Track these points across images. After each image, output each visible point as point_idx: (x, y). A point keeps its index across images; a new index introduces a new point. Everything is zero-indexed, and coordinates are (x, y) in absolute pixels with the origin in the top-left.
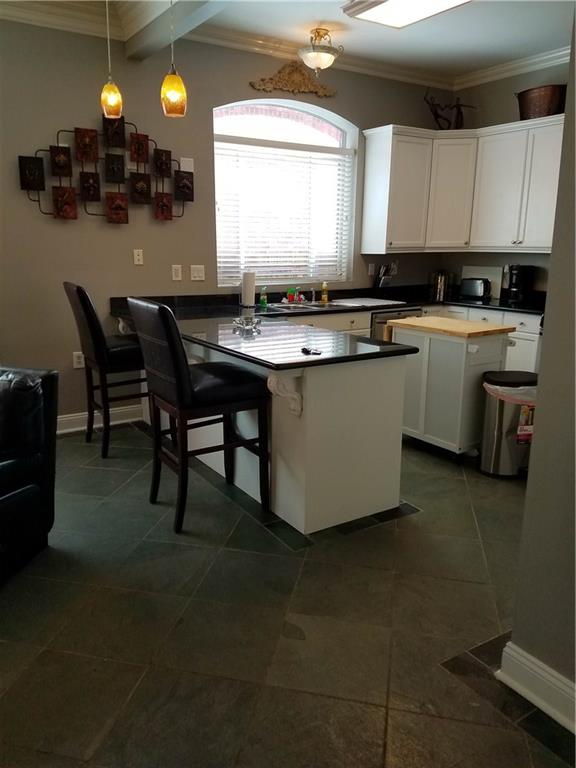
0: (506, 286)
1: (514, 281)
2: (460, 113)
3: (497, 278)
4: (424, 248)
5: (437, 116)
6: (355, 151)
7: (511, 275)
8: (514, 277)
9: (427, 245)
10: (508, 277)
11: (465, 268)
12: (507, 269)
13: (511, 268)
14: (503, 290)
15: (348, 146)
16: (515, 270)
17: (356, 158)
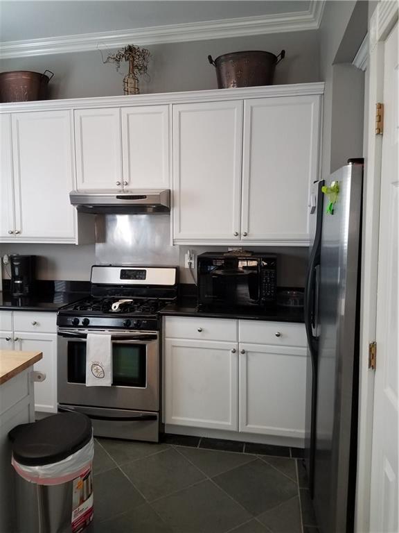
1: (17, 273)
7: (13, 267)
8: (17, 269)
10: (9, 267)
14: (4, 280)
16: (17, 261)
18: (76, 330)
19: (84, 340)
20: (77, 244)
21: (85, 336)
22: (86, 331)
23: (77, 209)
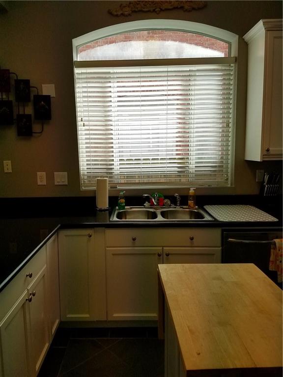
6: (236, 58)
15: (233, 55)
17: (237, 65)
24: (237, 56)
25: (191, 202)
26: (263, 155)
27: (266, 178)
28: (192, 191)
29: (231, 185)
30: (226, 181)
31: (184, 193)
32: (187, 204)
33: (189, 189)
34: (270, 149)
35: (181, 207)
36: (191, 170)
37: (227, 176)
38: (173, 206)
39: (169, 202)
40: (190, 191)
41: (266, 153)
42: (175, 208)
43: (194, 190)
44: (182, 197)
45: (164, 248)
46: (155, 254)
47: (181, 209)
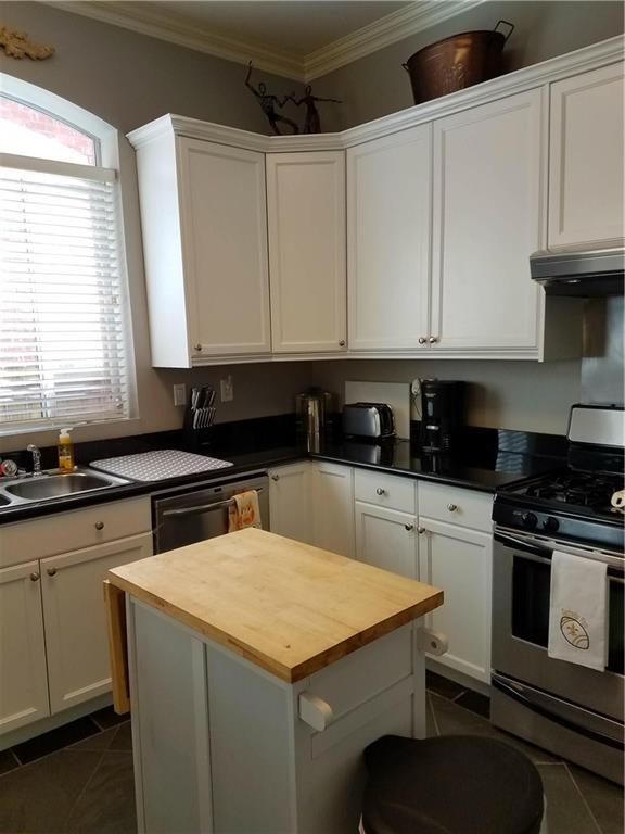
0: (418, 417)
1: (430, 413)
2: (313, 112)
3: (403, 404)
4: (270, 354)
5: (273, 117)
6: (116, 172)
7: (425, 401)
8: (430, 405)
9: (275, 350)
10: (419, 401)
11: (349, 385)
12: (416, 389)
13: (423, 387)
14: (413, 424)
15: (106, 164)
16: (432, 391)
17: (119, 185)
18: (531, 537)
19: (546, 560)
20: (541, 360)
21: (548, 553)
22: (551, 543)
23: (545, 288)
24: (118, 167)
25: (65, 460)
26: (192, 358)
27: (195, 397)
28: (64, 436)
29: (132, 415)
30: (120, 409)
31: (46, 443)
32: (55, 464)
33: (58, 432)
34: (203, 346)
35: (44, 474)
36: (46, 393)
37: (120, 398)
38: (23, 473)
39: (14, 466)
40: (61, 436)
41: (195, 353)
42: (31, 476)
43: (68, 432)
44: (43, 450)
45: (43, 561)
46: (23, 579)
47: (46, 477)
